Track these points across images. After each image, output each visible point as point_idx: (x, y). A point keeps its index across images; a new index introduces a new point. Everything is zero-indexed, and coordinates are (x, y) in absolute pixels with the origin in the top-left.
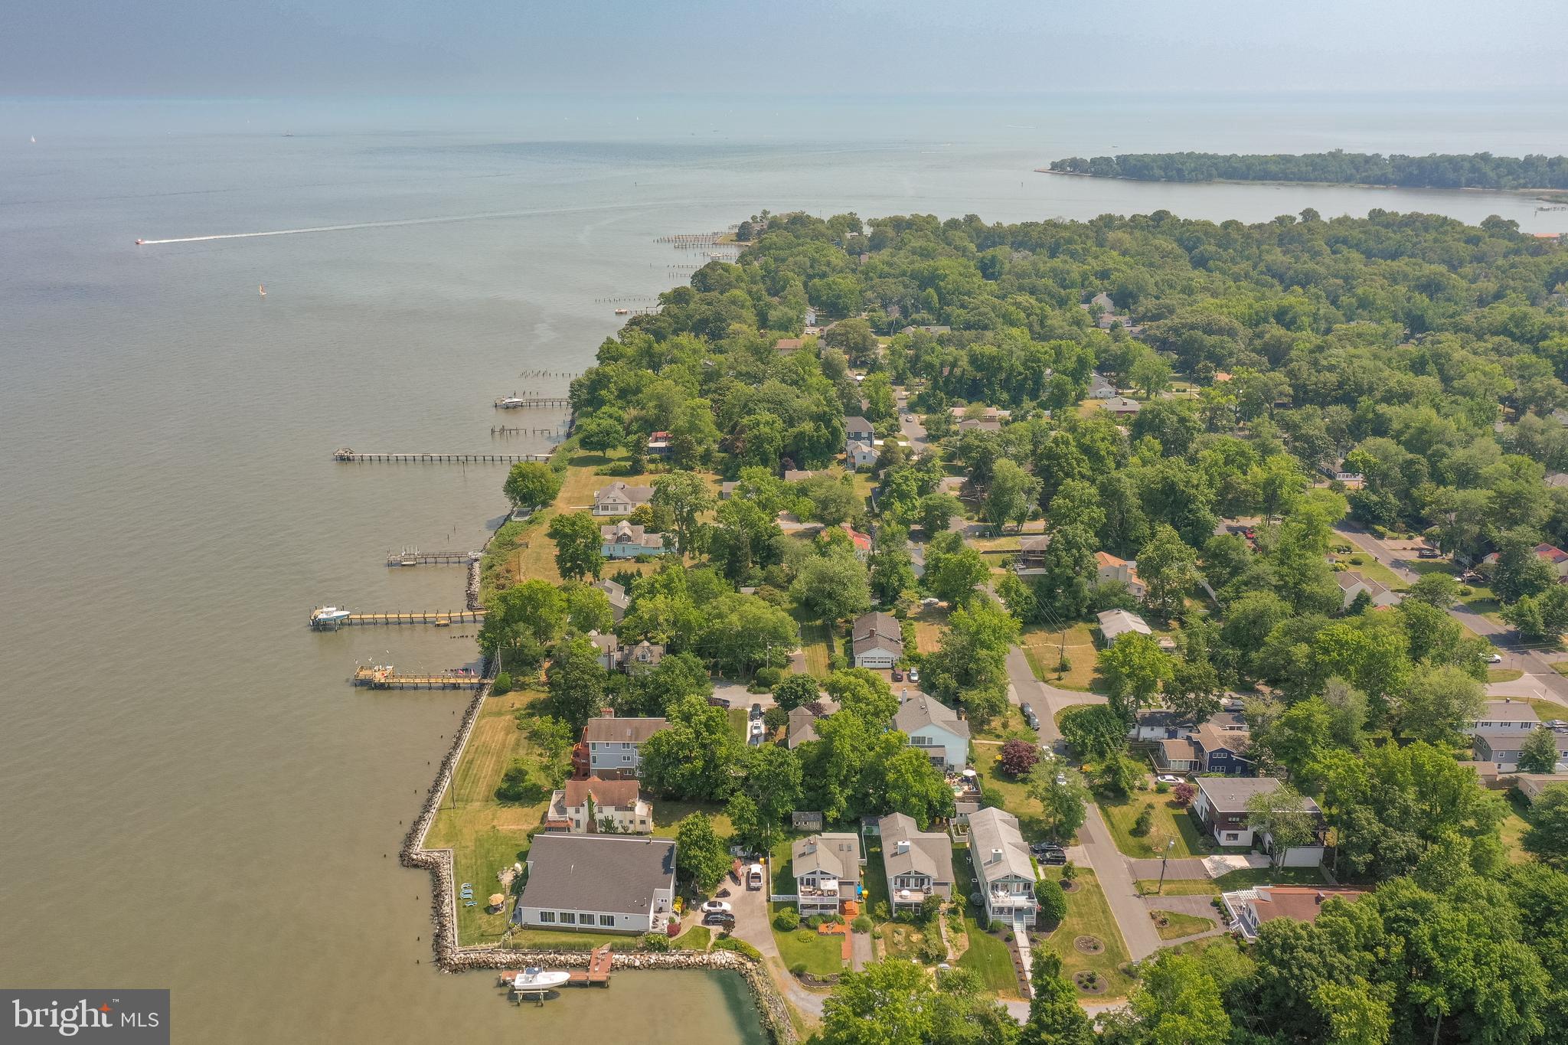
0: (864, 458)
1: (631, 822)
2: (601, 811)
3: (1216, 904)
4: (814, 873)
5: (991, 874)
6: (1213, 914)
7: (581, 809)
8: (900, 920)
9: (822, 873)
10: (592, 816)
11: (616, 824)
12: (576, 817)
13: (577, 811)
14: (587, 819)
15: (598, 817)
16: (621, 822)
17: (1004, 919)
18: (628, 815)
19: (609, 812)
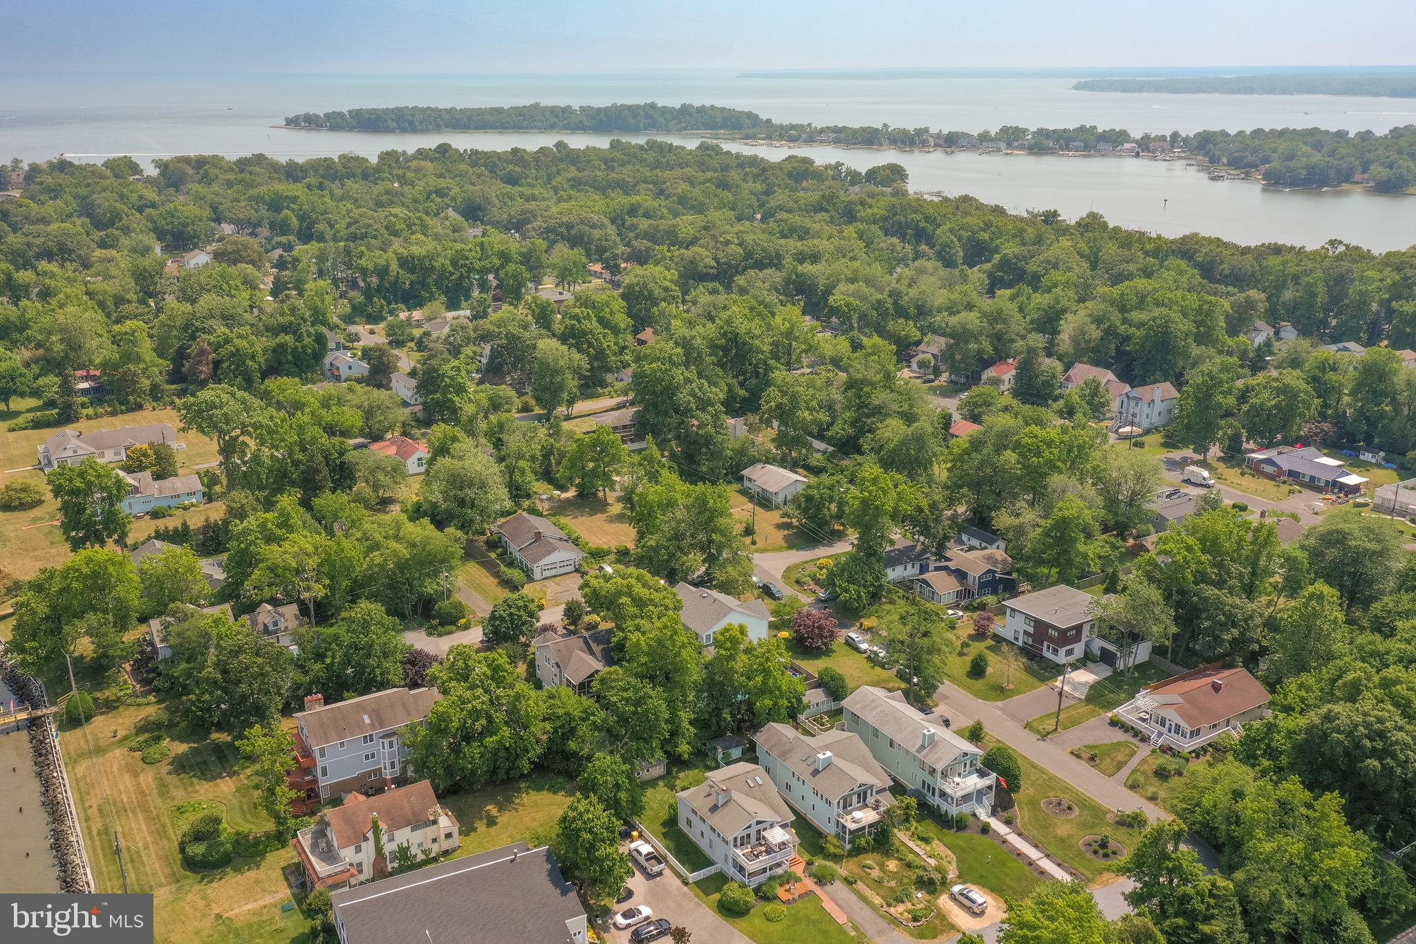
0: (350, 368)
1: (434, 840)
2: (391, 840)
3: (1114, 723)
4: (749, 827)
5: (937, 761)
6: (1119, 736)
7: (364, 845)
8: (857, 851)
9: (758, 823)
10: (379, 849)
11: (414, 850)
12: (356, 859)
13: (358, 850)
14: (373, 856)
15: (389, 848)
16: (420, 845)
17: (965, 809)
18: (430, 831)
19: (404, 836)
